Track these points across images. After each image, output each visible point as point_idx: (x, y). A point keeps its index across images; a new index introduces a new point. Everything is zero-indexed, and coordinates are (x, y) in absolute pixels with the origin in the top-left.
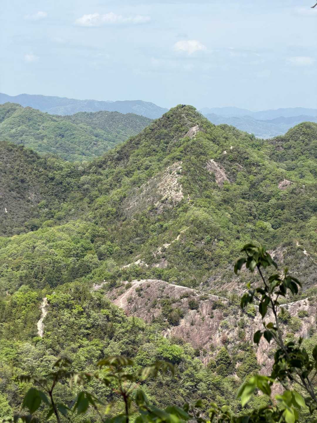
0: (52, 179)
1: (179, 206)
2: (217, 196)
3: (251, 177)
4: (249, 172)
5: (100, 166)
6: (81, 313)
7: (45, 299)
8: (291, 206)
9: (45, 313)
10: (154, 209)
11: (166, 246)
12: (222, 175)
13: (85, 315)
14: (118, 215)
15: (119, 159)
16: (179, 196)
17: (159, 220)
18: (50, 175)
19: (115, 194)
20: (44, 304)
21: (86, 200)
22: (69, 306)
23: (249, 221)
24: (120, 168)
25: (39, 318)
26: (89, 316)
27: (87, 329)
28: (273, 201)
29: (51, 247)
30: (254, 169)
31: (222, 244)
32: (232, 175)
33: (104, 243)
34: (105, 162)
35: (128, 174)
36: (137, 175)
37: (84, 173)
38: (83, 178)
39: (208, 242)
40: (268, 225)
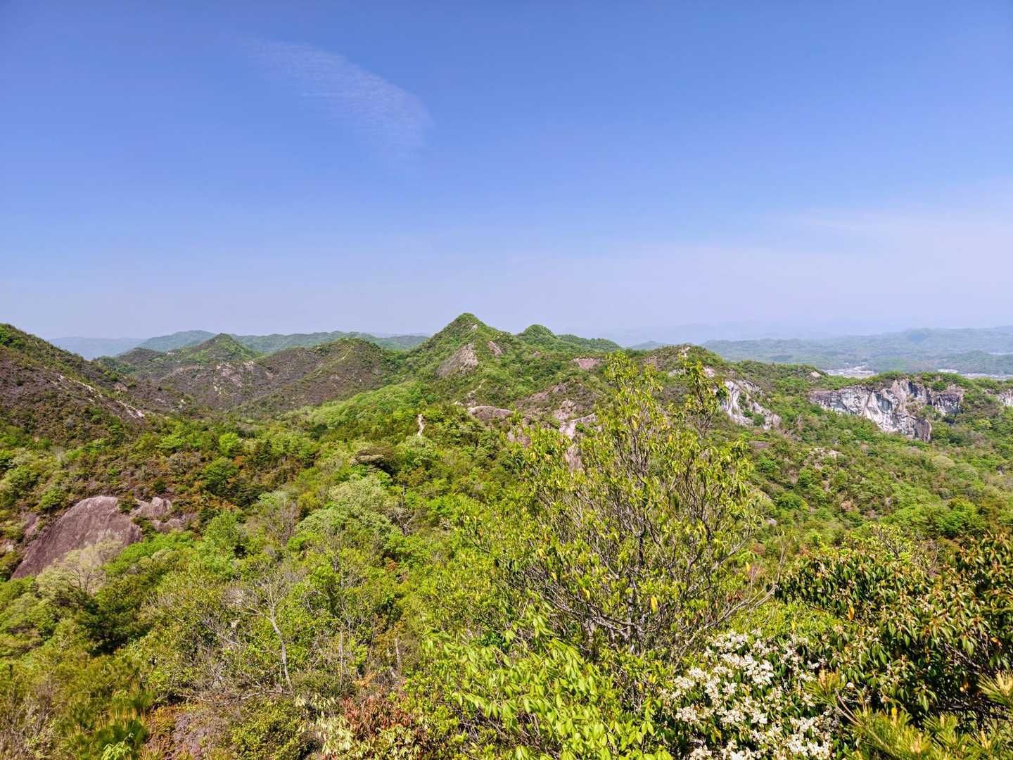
0: (388, 361)
1: (476, 368)
2: (499, 361)
3: (516, 351)
4: (515, 348)
5: (418, 352)
6: (451, 425)
7: (420, 415)
8: (543, 366)
9: (422, 427)
10: (460, 372)
11: (473, 392)
12: (498, 350)
13: (454, 427)
14: (436, 377)
15: (429, 347)
16: (476, 362)
17: (463, 378)
18: (387, 358)
19: (430, 366)
20: (420, 418)
21: (411, 372)
22: (441, 420)
23: (519, 377)
24: (431, 351)
25: (418, 430)
26: (458, 427)
27: (457, 437)
28: (532, 364)
29: (396, 397)
30: (517, 346)
31: (509, 389)
32: (505, 350)
33: (430, 394)
34: (420, 350)
35: (437, 355)
36: (442, 355)
37: (408, 356)
38: (408, 359)
39: (500, 389)
40: (531, 378)
